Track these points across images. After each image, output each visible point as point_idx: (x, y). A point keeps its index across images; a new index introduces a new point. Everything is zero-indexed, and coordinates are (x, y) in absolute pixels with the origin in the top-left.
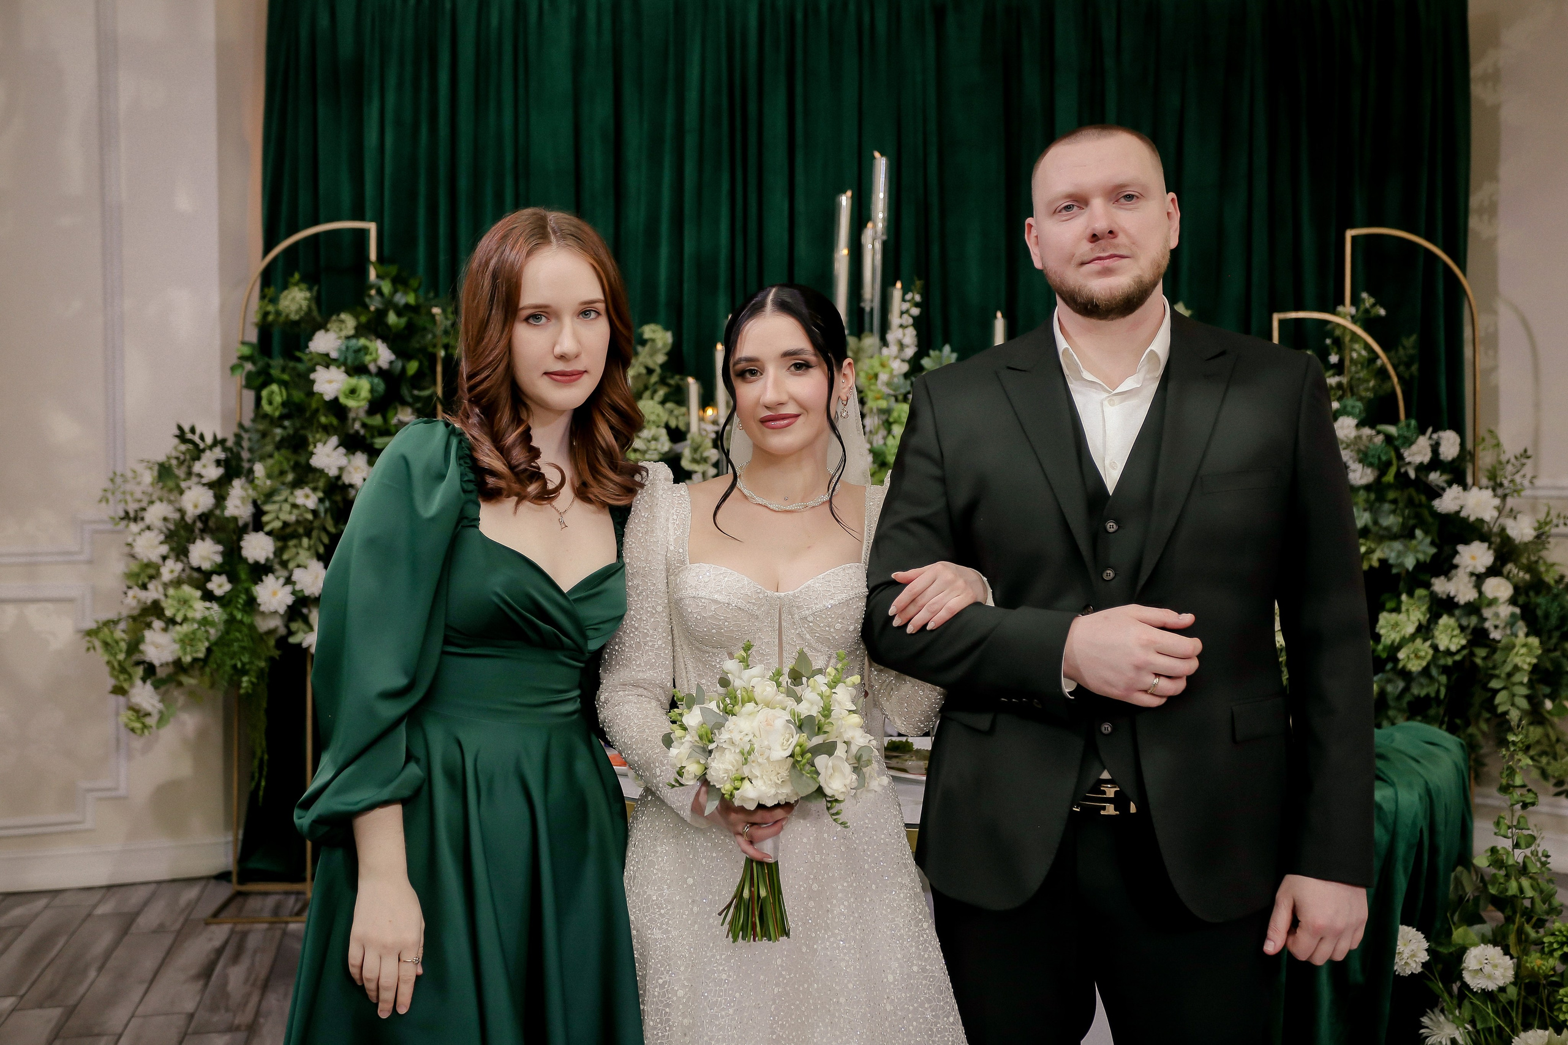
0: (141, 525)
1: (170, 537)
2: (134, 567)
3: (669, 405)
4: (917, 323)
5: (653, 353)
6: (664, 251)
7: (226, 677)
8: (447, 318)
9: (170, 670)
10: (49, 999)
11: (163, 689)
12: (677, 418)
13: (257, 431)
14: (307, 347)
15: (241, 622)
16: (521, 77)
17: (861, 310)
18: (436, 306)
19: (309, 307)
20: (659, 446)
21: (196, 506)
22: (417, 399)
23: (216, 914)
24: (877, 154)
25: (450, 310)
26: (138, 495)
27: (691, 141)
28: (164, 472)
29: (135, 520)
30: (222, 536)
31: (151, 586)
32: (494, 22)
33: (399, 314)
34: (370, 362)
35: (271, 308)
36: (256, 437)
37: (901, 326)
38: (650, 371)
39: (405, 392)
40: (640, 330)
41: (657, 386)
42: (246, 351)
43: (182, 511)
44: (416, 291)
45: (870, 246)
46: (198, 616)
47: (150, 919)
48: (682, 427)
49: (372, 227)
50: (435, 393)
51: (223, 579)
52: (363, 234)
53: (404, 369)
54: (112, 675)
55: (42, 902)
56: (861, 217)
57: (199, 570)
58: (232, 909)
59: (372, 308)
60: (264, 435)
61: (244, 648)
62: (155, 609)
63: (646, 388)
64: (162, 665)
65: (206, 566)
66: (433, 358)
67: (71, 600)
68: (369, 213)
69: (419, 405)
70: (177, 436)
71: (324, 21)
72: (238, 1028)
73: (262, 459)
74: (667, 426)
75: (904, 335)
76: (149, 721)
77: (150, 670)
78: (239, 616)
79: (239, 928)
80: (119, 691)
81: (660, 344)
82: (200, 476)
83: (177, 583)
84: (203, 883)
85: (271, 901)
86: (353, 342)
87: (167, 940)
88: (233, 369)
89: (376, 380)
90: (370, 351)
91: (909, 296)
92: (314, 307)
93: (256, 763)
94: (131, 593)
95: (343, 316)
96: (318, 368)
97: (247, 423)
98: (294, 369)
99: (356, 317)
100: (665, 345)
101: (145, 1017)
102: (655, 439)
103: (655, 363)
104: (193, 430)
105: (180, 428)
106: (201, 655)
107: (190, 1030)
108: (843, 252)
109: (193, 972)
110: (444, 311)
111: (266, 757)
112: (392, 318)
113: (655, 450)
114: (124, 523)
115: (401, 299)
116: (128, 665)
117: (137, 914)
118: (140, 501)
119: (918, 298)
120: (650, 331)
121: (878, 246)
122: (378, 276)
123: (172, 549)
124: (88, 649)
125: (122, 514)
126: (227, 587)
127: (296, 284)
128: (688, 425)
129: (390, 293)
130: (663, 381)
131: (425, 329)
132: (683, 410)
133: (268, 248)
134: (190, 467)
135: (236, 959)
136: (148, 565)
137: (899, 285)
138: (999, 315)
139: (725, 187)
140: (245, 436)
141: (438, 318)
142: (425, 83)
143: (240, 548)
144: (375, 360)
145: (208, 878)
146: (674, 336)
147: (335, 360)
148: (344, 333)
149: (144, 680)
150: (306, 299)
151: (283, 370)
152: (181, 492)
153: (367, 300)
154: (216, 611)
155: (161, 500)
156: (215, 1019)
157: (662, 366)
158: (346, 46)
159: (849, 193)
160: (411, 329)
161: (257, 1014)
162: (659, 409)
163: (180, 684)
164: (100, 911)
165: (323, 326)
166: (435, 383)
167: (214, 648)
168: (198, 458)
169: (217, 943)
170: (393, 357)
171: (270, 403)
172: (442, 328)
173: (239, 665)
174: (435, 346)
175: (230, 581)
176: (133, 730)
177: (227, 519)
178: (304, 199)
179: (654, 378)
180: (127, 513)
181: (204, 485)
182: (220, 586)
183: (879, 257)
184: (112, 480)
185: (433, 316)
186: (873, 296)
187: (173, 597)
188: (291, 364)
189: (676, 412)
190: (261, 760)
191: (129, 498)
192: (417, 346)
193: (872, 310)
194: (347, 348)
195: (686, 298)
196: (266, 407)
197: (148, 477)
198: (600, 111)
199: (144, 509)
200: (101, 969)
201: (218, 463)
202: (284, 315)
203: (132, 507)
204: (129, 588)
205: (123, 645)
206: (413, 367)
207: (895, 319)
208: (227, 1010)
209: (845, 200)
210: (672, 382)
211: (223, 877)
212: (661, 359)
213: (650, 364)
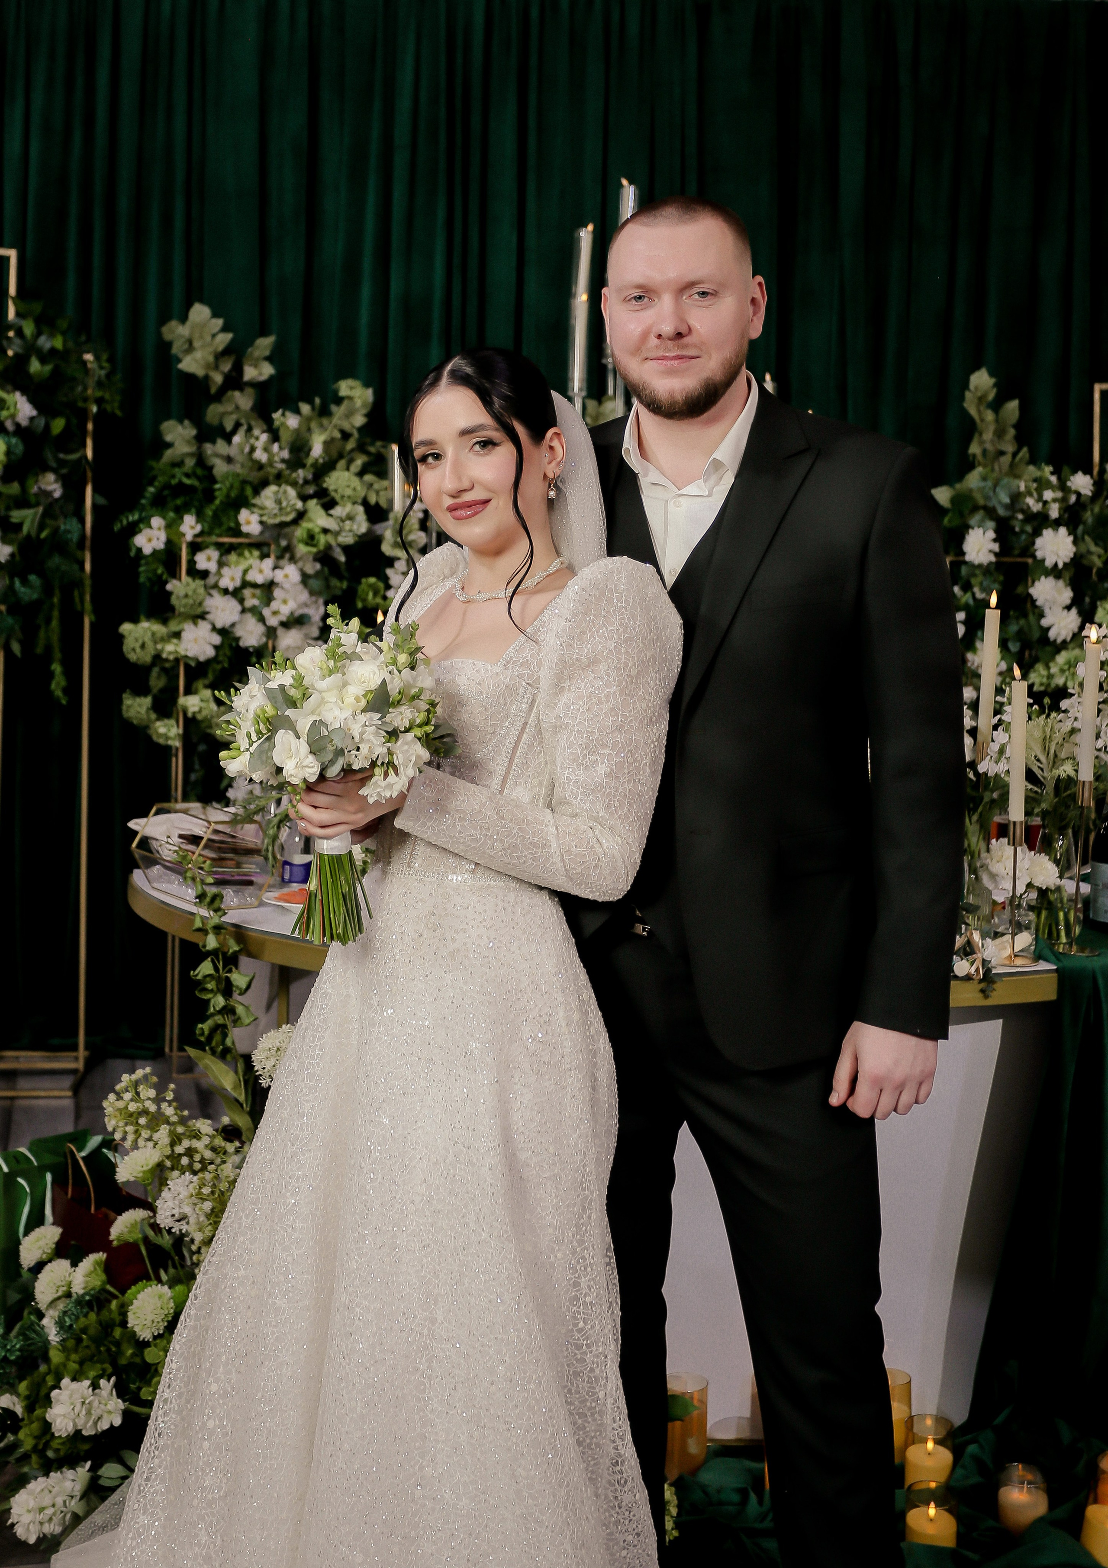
3: (368, 478)
5: (349, 415)
6: (366, 288)
8: (101, 368)
12: (377, 492)
18: (88, 352)
20: (355, 527)
22: (62, 463)
24: (625, 182)
25: (105, 357)
33: (43, 361)
34: (7, 418)
38: (346, 436)
39: (49, 456)
40: (335, 386)
41: (355, 455)
44: (64, 334)
48: (383, 504)
49: (12, 254)
50: (86, 457)
53: (47, 427)
59: (10, 353)
63: (341, 456)
66: (83, 415)
68: (7, 237)
69: (64, 471)
74: (365, 503)
81: (358, 403)
89: (14, 440)
90: (7, 406)
100: (364, 405)
102: (350, 517)
103: (353, 426)
110: (97, 358)
112: (35, 366)
113: (350, 531)
115: (45, 343)
120: (345, 387)
122: (18, 314)
128: (391, 502)
129: (32, 335)
130: (361, 448)
131: (74, 379)
132: (385, 483)
138: (769, 376)
141: (89, 365)
144: (13, 416)
146: (375, 393)
153: (5, 343)
157: (360, 430)
159: (591, 227)
160: (58, 379)
162: (356, 482)
166: (84, 446)
170: (34, 413)
172: (96, 378)
174: (86, 400)
179: (351, 445)
185: (84, 363)
189: (376, 486)
192: (65, 399)
195: (391, 346)
206: (58, 425)
209: (586, 236)
210: (372, 450)
212: (359, 420)
213: (346, 426)
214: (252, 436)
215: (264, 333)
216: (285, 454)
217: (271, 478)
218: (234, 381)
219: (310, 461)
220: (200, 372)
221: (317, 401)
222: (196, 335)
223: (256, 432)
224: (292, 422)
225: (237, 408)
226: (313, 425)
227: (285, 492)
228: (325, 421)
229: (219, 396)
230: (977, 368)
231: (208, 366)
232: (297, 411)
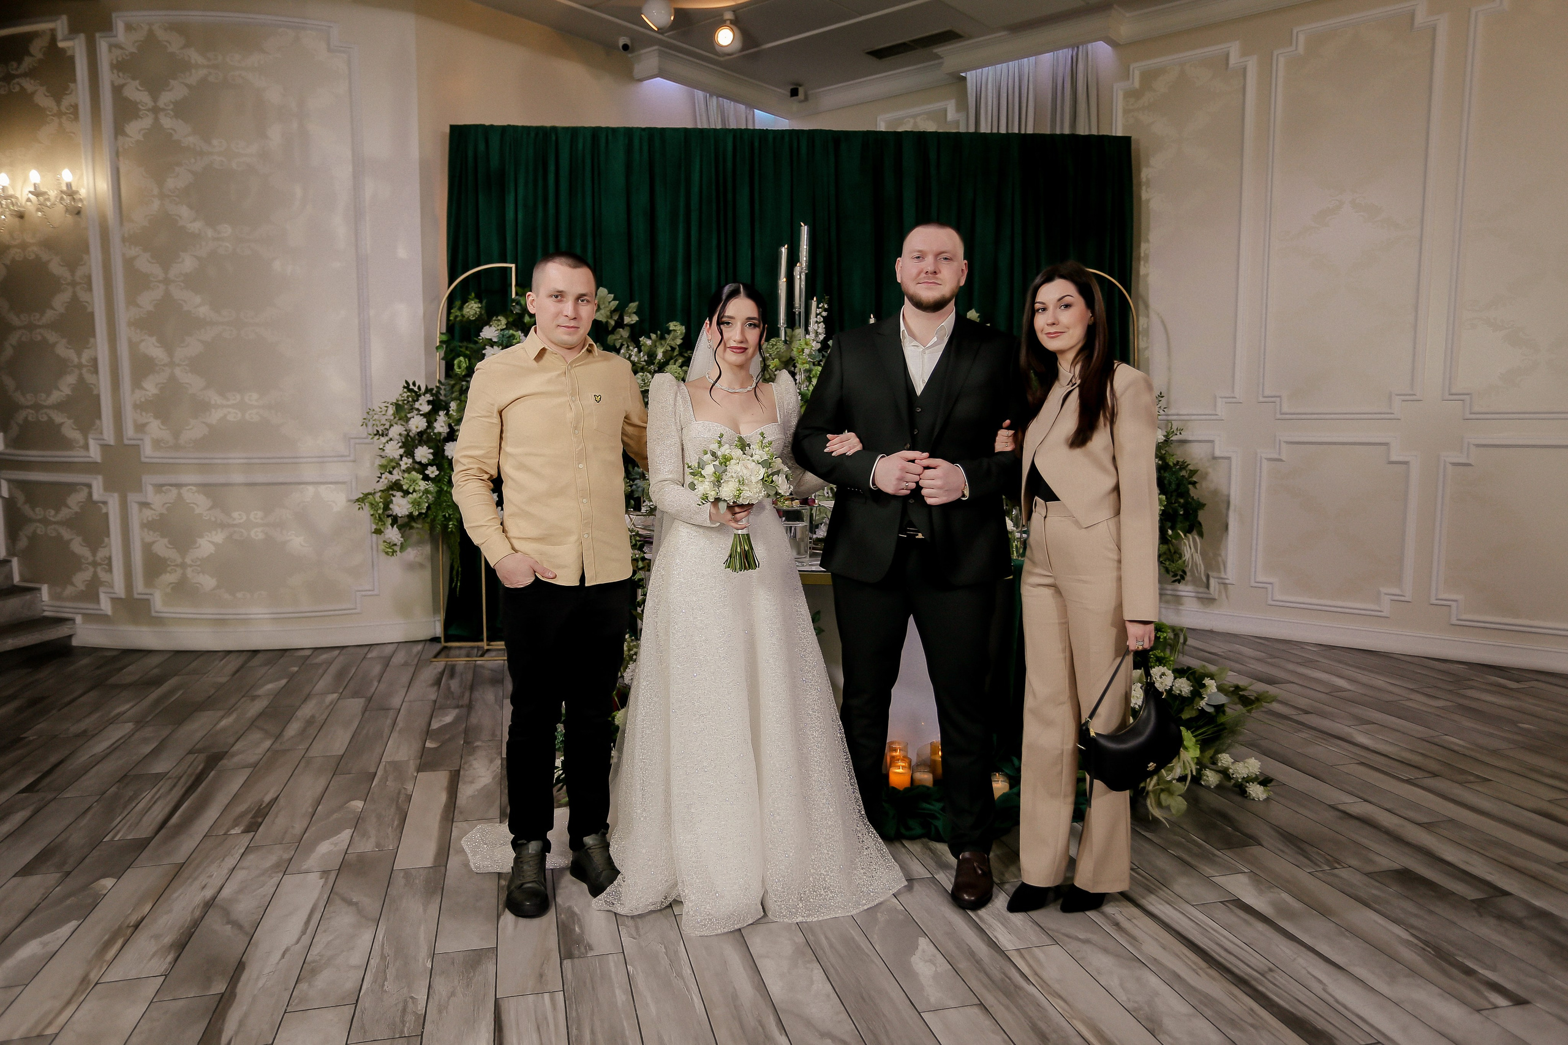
0: (387, 438)
1: (405, 445)
2: (384, 462)
4: (826, 320)
5: (674, 339)
6: (680, 279)
7: (440, 522)
9: (406, 520)
10: (356, 694)
11: (403, 530)
13: (449, 384)
14: (480, 336)
15: (446, 491)
16: (596, 178)
17: (795, 313)
19: (480, 312)
21: (417, 427)
23: (436, 656)
24: (802, 224)
26: (383, 422)
27: (694, 216)
28: (398, 407)
29: (383, 435)
30: (432, 444)
31: (395, 472)
32: (580, 146)
35: (458, 313)
36: (448, 388)
37: (817, 322)
38: (673, 349)
40: (667, 325)
41: (677, 357)
42: (444, 338)
43: (408, 431)
45: (798, 277)
46: (422, 488)
47: (400, 658)
49: (513, 266)
51: (435, 468)
52: (507, 270)
54: (375, 523)
55: (336, 652)
56: (793, 260)
57: (420, 463)
58: (443, 654)
59: (515, 313)
60: (453, 386)
61: (449, 505)
62: (396, 486)
63: (671, 358)
64: (401, 517)
65: (424, 461)
67: (344, 483)
68: (509, 258)
70: (404, 387)
71: (482, 147)
72: (462, 706)
73: (453, 399)
75: (818, 327)
76: (397, 548)
77: (395, 520)
78: (445, 489)
79: (449, 663)
80: (378, 532)
81: (679, 333)
82: (418, 410)
83: (408, 471)
84: (424, 643)
85: (463, 652)
86: (506, 332)
87: (412, 669)
88: (437, 348)
91: (820, 306)
92: (483, 312)
93: (454, 572)
94: (383, 476)
95: (499, 318)
96: (487, 347)
97: (443, 380)
98: (472, 348)
99: (506, 317)
100: (681, 334)
101: (410, 701)
103: (676, 344)
104: (414, 384)
105: (407, 382)
106: (424, 511)
107: (436, 707)
108: (783, 281)
109: (430, 682)
111: (460, 569)
114: (377, 437)
116: (382, 516)
117: (391, 657)
118: (384, 425)
119: (826, 306)
120: (672, 326)
121: (803, 277)
122: (517, 294)
123: (405, 452)
124: (359, 509)
125: (375, 432)
126: (437, 473)
127: (473, 300)
130: (681, 354)
133: (451, 280)
134: (412, 406)
135: (452, 675)
136: (392, 460)
137: (815, 299)
138: (872, 316)
139: (714, 242)
140: (443, 387)
142: (540, 183)
143: (444, 450)
145: (425, 641)
147: (495, 342)
148: (500, 328)
149: (392, 525)
150: (479, 307)
151: (467, 348)
152: (408, 420)
153: (512, 308)
154: (432, 487)
155: (396, 424)
156: (448, 702)
157: (679, 346)
158: (495, 162)
159: (786, 246)
161: (470, 700)
163: (412, 528)
164: (369, 656)
165: (487, 323)
167: (432, 506)
168: (417, 400)
169: (440, 670)
171: (460, 368)
173: (447, 515)
175: (438, 470)
176: (387, 553)
177: (435, 434)
178: (472, 250)
179: (676, 353)
180: (378, 431)
181: (421, 415)
182: (433, 472)
183: (803, 283)
184: (368, 413)
186: (800, 305)
187: (407, 479)
188: (471, 345)
190: (458, 570)
191: (378, 423)
193: (800, 313)
194: (503, 336)
195: (693, 308)
196: (457, 370)
197: (391, 410)
198: (641, 199)
199: (388, 430)
200: (379, 682)
201: (429, 402)
202: (466, 316)
203: (380, 429)
204: (381, 474)
205: (381, 505)
207: (813, 319)
208: (454, 699)
209: (784, 250)
210: (686, 355)
211: (435, 640)
212: (679, 341)
213: (673, 344)
214: (629, 350)
215: (632, 301)
216: (646, 358)
217: (639, 370)
218: (620, 324)
219: (656, 361)
220: (604, 320)
221: (659, 332)
222: (601, 303)
223: (631, 348)
224: (649, 342)
225: (622, 336)
226: (657, 344)
227: (646, 376)
228: (663, 342)
229: (613, 331)
230: (971, 309)
231: (607, 317)
232: (650, 338)
